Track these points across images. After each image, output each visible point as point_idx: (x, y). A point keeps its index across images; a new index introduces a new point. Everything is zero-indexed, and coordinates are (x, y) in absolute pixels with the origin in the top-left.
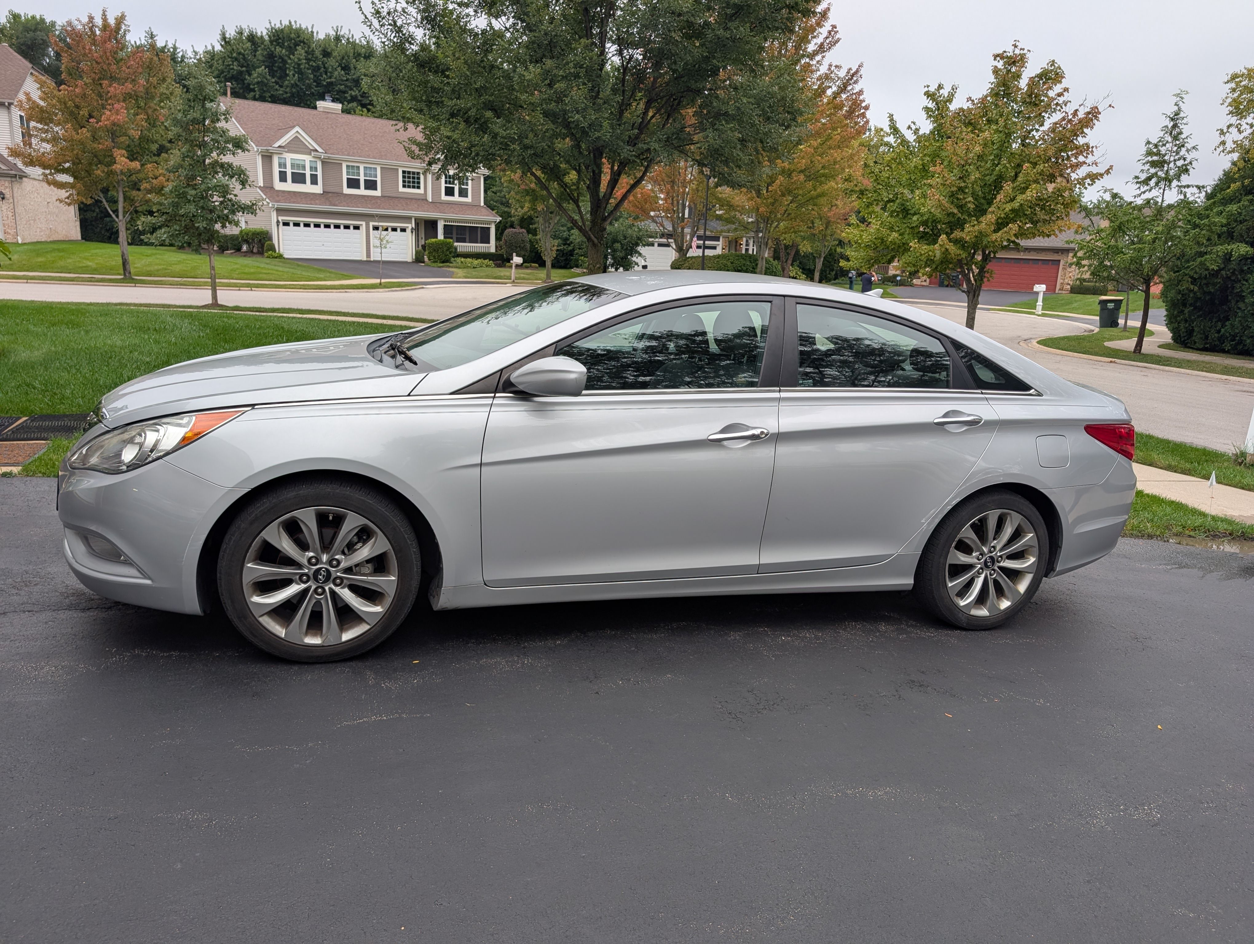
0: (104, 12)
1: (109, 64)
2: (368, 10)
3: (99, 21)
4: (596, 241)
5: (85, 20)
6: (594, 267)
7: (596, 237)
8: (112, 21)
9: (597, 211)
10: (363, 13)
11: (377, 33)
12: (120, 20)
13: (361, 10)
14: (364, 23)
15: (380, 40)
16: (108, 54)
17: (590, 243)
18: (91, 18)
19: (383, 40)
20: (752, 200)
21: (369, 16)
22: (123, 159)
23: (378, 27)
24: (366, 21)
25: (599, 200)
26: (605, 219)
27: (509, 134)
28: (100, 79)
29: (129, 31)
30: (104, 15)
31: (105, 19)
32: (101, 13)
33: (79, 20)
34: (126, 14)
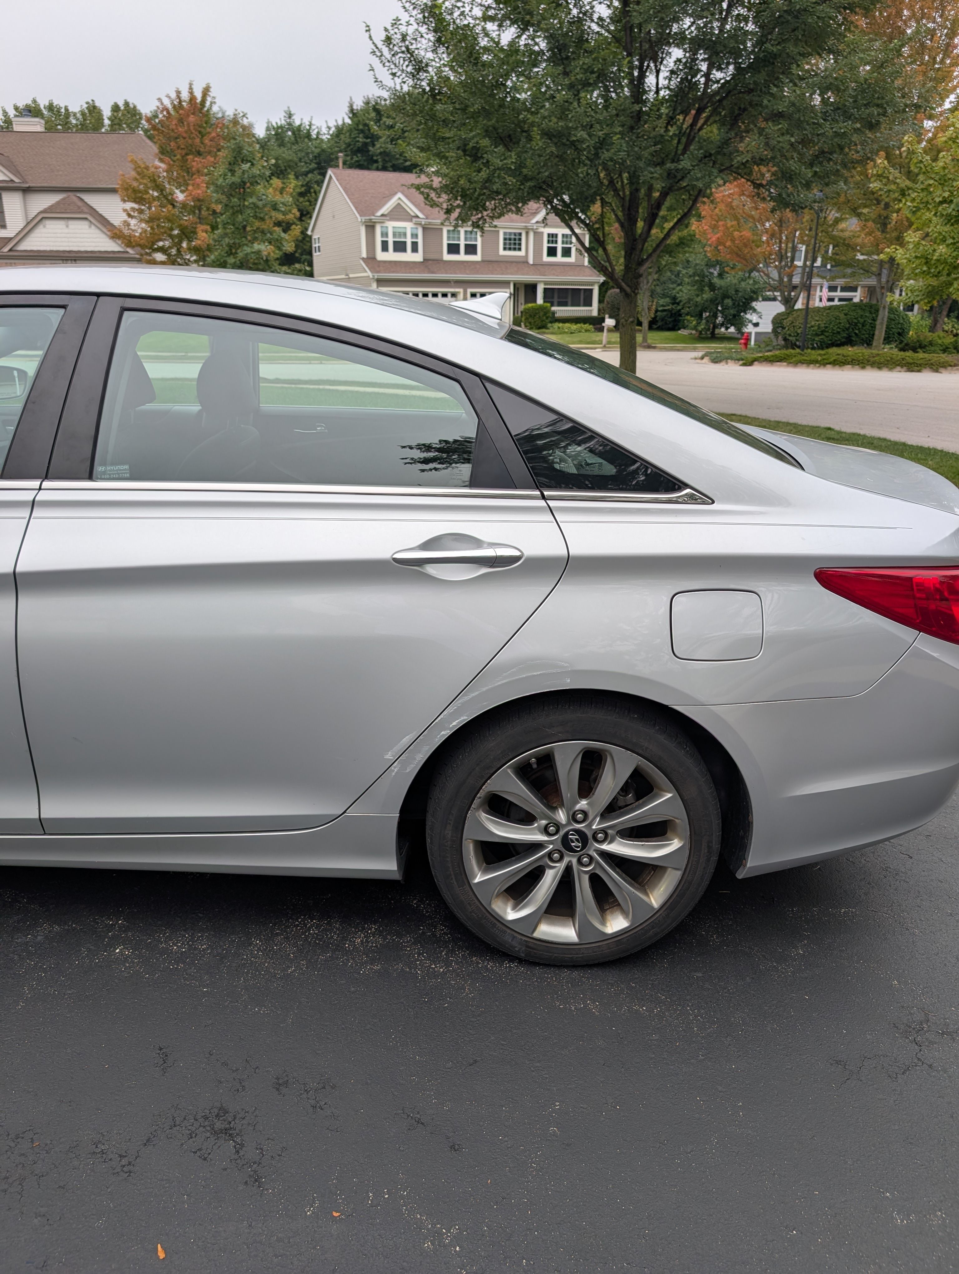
0: (191, 85)
1: (194, 138)
2: (379, 36)
3: (185, 96)
4: (628, 289)
5: (173, 95)
6: (626, 321)
7: (628, 286)
8: (199, 96)
9: (631, 254)
10: (373, 43)
11: (387, 64)
12: (206, 91)
13: (371, 39)
14: (373, 53)
15: (390, 71)
16: (192, 128)
17: (623, 294)
18: (178, 93)
19: (394, 71)
21: (380, 44)
22: (204, 234)
23: (389, 56)
24: (376, 52)
25: (635, 240)
26: (641, 263)
28: (187, 154)
29: (215, 103)
30: (191, 88)
31: (191, 93)
32: (188, 86)
33: (168, 96)
34: (211, 85)
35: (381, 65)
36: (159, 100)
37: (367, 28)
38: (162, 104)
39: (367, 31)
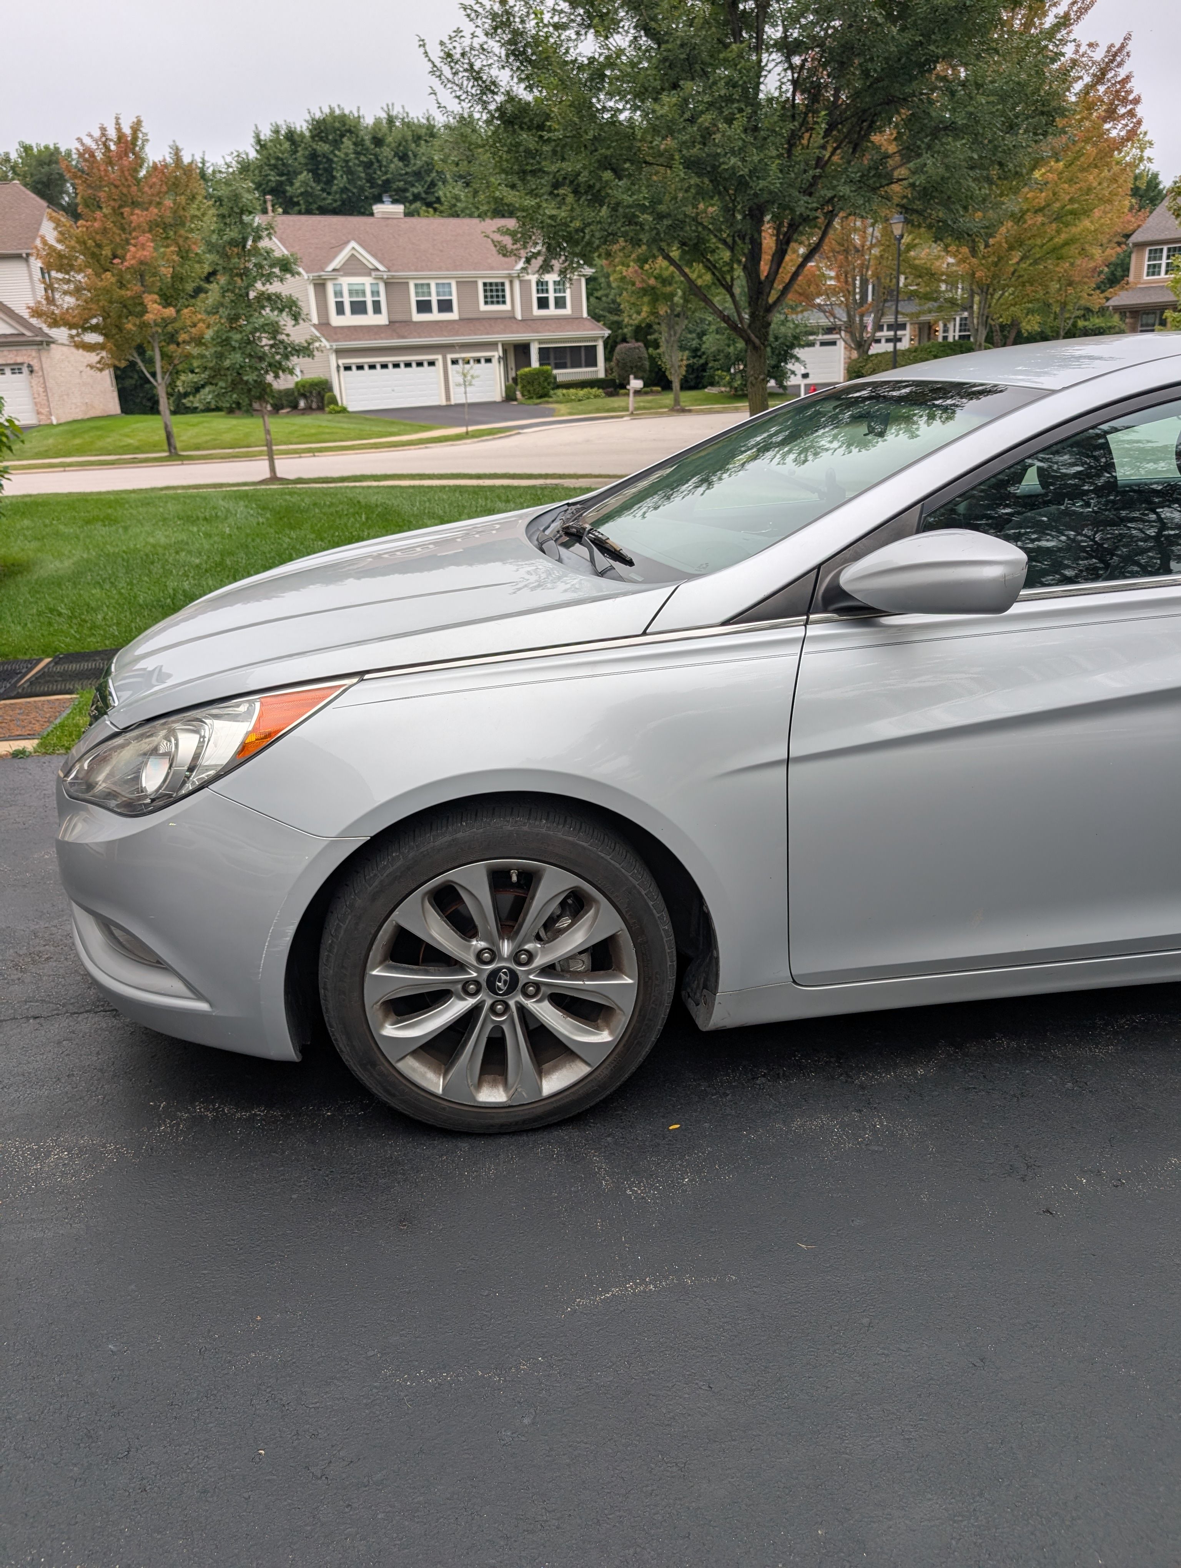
0: (117, 119)
1: (129, 186)
2: (436, 54)
3: (112, 133)
4: (757, 341)
5: (97, 134)
6: (756, 379)
7: (757, 337)
8: (127, 131)
9: (758, 298)
10: (430, 60)
11: (449, 85)
12: (136, 128)
13: (427, 56)
14: (432, 72)
15: (454, 94)
16: (126, 173)
17: (750, 347)
18: (103, 129)
19: (458, 93)
20: (964, 262)
21: (438, 62)
22: (155, 306)
23: (450, 76)
24: (435, 71)
25: (760, 283)
26: (769, 309)
27: (637, 200)
28: (120, 207)
29: (147, 140)
30: (118, 124)
31: (119, 129)
32: (114, 121)
33: (90, 135)
34: (142, 119)
35: (442, 86)
36: (79, 139)
37: (421, 43)
38: (83, 144)
39: (420, 45)
